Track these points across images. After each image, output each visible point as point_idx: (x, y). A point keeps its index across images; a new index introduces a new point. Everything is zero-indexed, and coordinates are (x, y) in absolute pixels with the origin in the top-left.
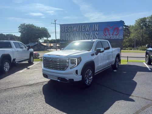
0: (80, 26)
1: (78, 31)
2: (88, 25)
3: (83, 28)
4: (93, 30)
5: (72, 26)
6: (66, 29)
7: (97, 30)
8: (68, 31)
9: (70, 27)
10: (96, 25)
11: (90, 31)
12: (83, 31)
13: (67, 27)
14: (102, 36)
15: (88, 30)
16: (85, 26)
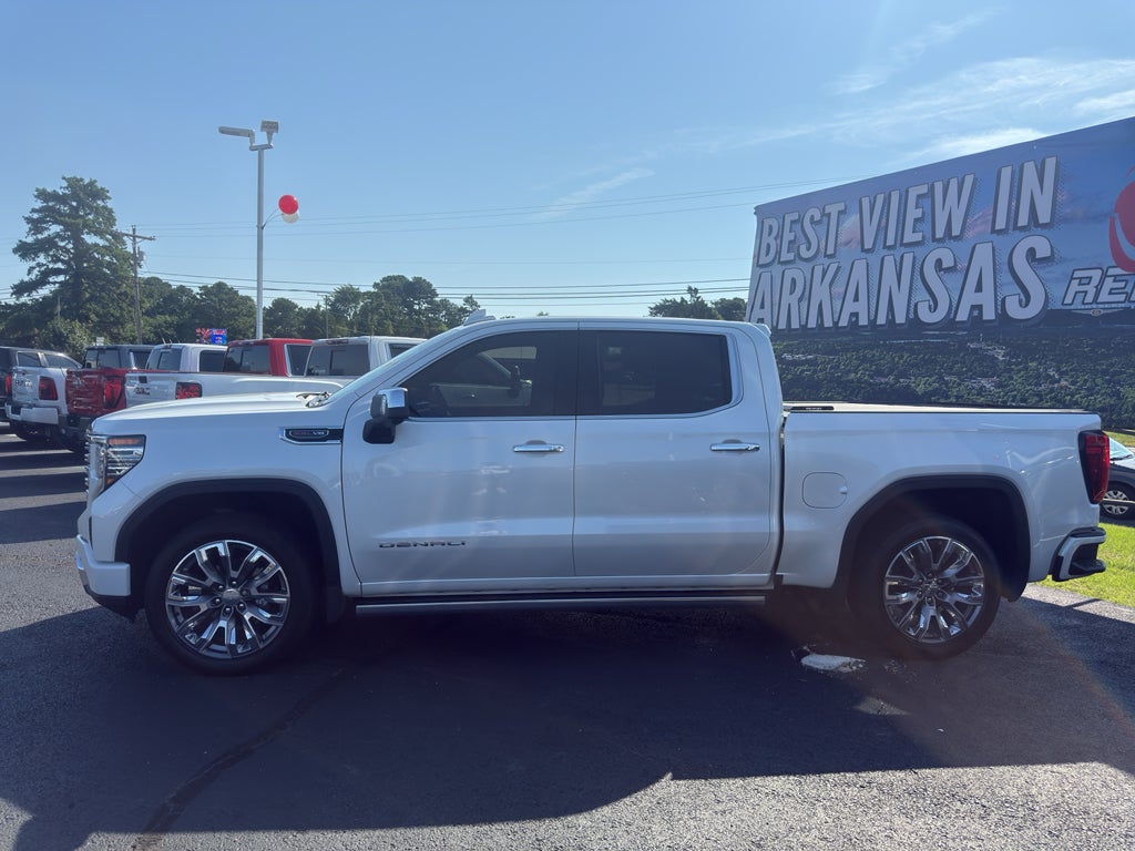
0: (887, 202)
1: (868, 245)
2: (954, 184)
3: (913, 213)
4: (1000, 224)
5: (833, 209)
6: (788, 236)
7: (1044, 217)
8: (798, 255)
9: (817, 218)
10: (1030, 170)
11: (970, 234)
12: (909, 237)
13: (800, 221)
14: (1096, 275)
15: (956, 231)
16: (932, 189)
